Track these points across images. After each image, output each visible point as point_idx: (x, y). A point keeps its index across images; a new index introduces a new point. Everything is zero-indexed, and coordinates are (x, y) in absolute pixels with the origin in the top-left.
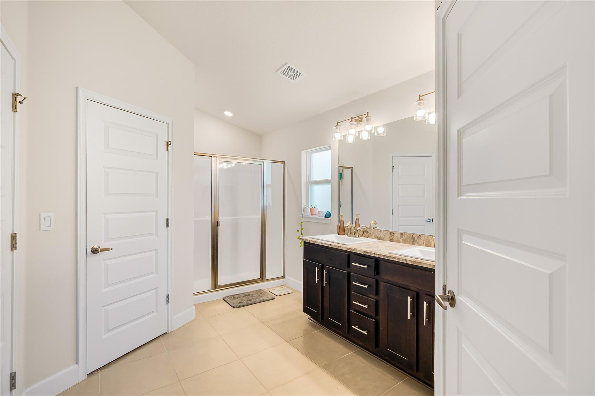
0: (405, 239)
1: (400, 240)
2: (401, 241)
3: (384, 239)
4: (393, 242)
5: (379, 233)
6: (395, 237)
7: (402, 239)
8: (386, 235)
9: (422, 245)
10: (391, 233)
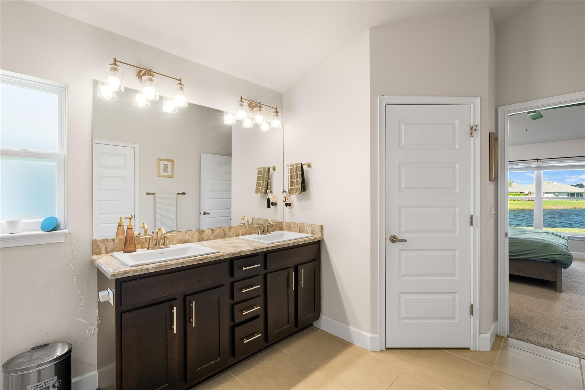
0: (217, 235)
1: (211, 236)
2: (212, 238)
3: (191, 241)
4: (203, 241)
5: (184, 235)
6: (206, 235)
7: (213, 235)
8: (193, 235)
9: (232, 236)
10: (200, 232)
